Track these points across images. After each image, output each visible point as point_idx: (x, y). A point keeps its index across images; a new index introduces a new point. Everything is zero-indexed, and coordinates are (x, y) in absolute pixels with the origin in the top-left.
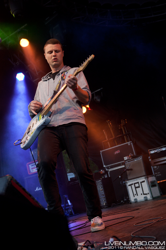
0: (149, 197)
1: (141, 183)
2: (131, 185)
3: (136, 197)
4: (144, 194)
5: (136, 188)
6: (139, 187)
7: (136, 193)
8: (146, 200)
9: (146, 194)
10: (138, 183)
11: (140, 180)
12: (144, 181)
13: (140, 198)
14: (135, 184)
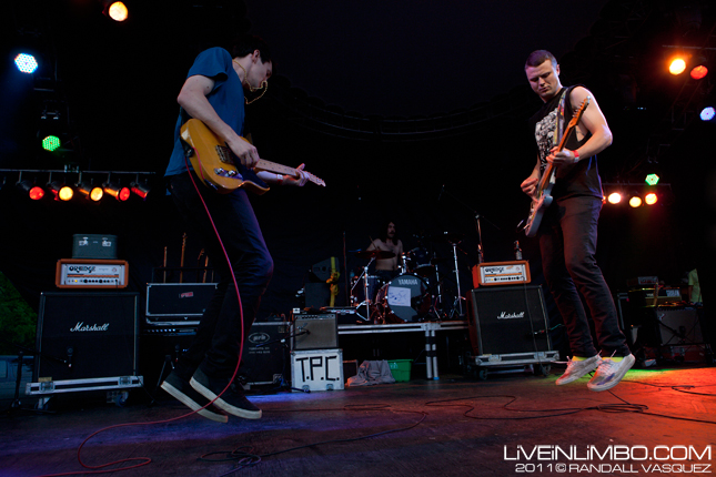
0: (338, 385)
1: (327, 359)
2: (302, 360)
3: (308, 382)
4: (327, 379)
5: (312, 366)
6: (321, 365)
7: (309, 375)
8: (330, 390)
9: (334, 380)
10: (321, 358)
11: (324, 354)
12: (335, 357)
13: (318, 384)
14: (311, 359)
